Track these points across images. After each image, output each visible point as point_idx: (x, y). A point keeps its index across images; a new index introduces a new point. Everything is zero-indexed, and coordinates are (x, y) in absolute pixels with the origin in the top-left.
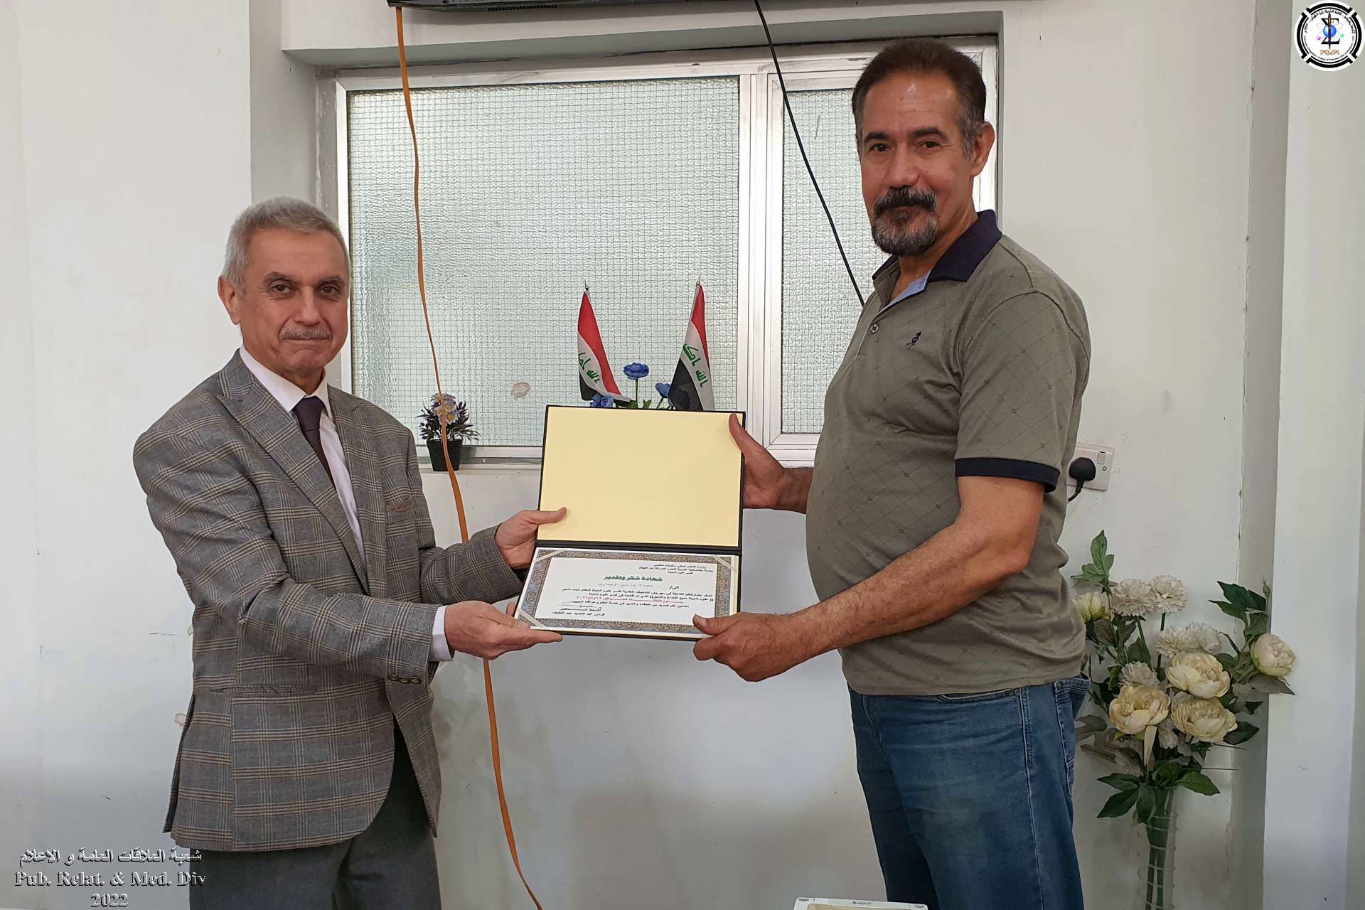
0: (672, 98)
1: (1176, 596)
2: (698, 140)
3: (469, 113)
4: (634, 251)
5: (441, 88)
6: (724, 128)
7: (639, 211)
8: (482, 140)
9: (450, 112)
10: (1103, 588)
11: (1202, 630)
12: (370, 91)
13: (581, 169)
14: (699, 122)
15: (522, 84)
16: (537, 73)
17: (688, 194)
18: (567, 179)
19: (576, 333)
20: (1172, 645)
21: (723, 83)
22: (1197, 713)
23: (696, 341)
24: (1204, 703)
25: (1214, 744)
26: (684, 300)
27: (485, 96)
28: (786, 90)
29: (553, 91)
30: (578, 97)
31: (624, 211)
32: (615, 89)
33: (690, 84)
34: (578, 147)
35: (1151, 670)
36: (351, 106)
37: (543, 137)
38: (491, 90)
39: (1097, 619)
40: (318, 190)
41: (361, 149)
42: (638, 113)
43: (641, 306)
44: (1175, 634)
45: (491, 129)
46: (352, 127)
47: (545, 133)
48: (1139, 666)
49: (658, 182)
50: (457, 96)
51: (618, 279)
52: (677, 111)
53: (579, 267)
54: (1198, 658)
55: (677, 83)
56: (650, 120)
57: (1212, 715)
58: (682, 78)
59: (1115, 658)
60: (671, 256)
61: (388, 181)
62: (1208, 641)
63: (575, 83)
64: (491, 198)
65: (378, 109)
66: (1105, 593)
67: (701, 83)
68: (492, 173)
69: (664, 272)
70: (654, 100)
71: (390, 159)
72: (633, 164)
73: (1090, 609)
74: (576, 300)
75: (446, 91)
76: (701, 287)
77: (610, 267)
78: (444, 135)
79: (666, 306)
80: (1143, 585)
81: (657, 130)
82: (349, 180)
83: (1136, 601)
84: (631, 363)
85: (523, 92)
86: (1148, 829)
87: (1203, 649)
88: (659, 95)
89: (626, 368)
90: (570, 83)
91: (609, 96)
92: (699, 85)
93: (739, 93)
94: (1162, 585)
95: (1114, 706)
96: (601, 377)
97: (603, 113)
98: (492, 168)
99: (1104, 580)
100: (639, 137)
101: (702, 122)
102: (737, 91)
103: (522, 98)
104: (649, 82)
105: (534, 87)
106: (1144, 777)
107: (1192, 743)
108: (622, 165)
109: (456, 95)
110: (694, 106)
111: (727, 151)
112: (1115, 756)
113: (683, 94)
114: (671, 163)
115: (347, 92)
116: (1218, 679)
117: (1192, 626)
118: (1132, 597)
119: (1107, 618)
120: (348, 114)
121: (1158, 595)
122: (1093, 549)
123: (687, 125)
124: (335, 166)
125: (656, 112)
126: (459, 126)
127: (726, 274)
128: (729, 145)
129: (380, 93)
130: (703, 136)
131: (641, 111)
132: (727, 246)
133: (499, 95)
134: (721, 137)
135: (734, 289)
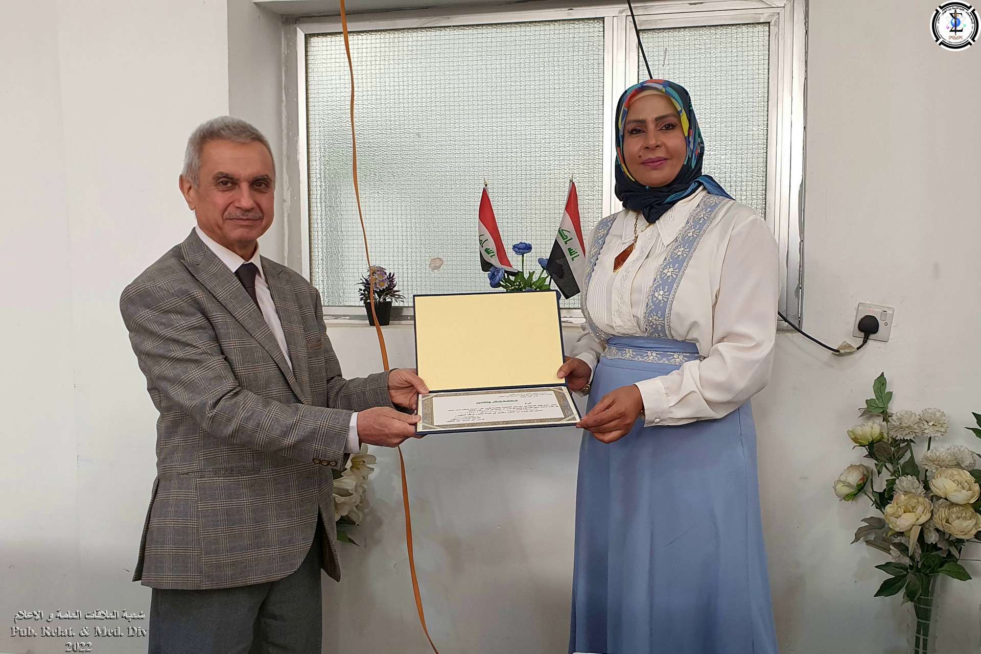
0: (553, 36)
1: (940, 423)
2: (572, 68)
3: (397, 50)
4: (523, 155)
5: (376, 31)
6: (592, 58)
7: (527, 124)
8: (406, 71)
9: (382, 49)
10: (884, 418)
11: (960, 452)
12: (322, 33)
13: (482, 92)
14: (573, 54)
15: (438, 27)
16: (449, 18)
17: (564, 110)
18: (472, 100)
19: (477, 220)
20: (935, 462)
21: (592, 23)
22: (954, 516)
23: (569, 225)
24: (959, 508)
25: (967, 540)
26: (561, 194)
27: (409, 36)
28: (638, 28)
29: (461, 32)
30: (480, 36)
31: (515, 124)
32: (508, 30)
33: (566, 25)
34: (480, 75)
35: (919, 481)
36: (308, 46)
37: (453, 68)
38: (415, 32)
39: (876, 443)
40: (284, 110)
41: (316, 79)
42: (526, 48)
43: (528, 199)
44: (938, 454)
45: (413, 62)
46: (309, 62)
47: (455, 65)
48: (909, 479)
49: (542, 101)
50: (388, 37)
51: (510, 177)
52: (556, 46)
53: (480, 168)
54: (955, 472)
55: (556, 24)
56: (535, 53)
57: (966, 517)
58: (560, 20)
59: (889, 471)
60: (551, 159)
61: (336, 103)
62: (964, 460)
63: (478, 25)
64: (413, 115)
65: (328, 48)
66: (885, 422)
67: (574, 24)
68: (414, 96)
69: (545, 172)
70: (538, 37)
71: (338, 86)
72: (522, 88)
73: (871, 435)
74: (478, 194)
75: (379, 33)
76: (573, 183)
77: (504, 168)
78: (378, 67)
79: (547, 198)
80: (913, 415)
81: (541, 60)
82: (307, 102)
83: (907, 427)
84: (518, 243)
85: (438, 33)
86: (915, 606)
87: (960, 466)
88: (543, 34)
89: (514, 246)
90: (473, 25)
91: (504, 34)
92: (573, 25)
93: (604, 31)
94: (929, 415)
95: (889, 509)
96: (495, 253)
97: (498, 49)
98: (415, 92)
99: (883, 412)
100: (527, 66)
101: (575, 54)
102: (602, 30)
103: (437, 38)
104: (534, 24)
105: (446, 29)
106: (913, 565)
107: (950, 540)
108: (513, 88)
109: (387, 35)
110: (569, 42)
111: (594, 77)
112: (891, 549)
113: (561, 32)
114: (551, 86)
115: (305, 35)
116: (970, 490)
117: (952, 447)
118: (904, 425)
119: (886, 440)
120: (306, 51)
121: (925, 423)
122: (875, 387)
123: (564, 56)
124: (296, 92)
125: (539, 46)
126: (389, 60)
127: (594, 173)
128: (596, 72)
129: (330, 35)
130: (576, 65)
131: (528, 46)
132: (594, 151)
133: (420, 35)
134: (590, 66)
135: (600, 185)
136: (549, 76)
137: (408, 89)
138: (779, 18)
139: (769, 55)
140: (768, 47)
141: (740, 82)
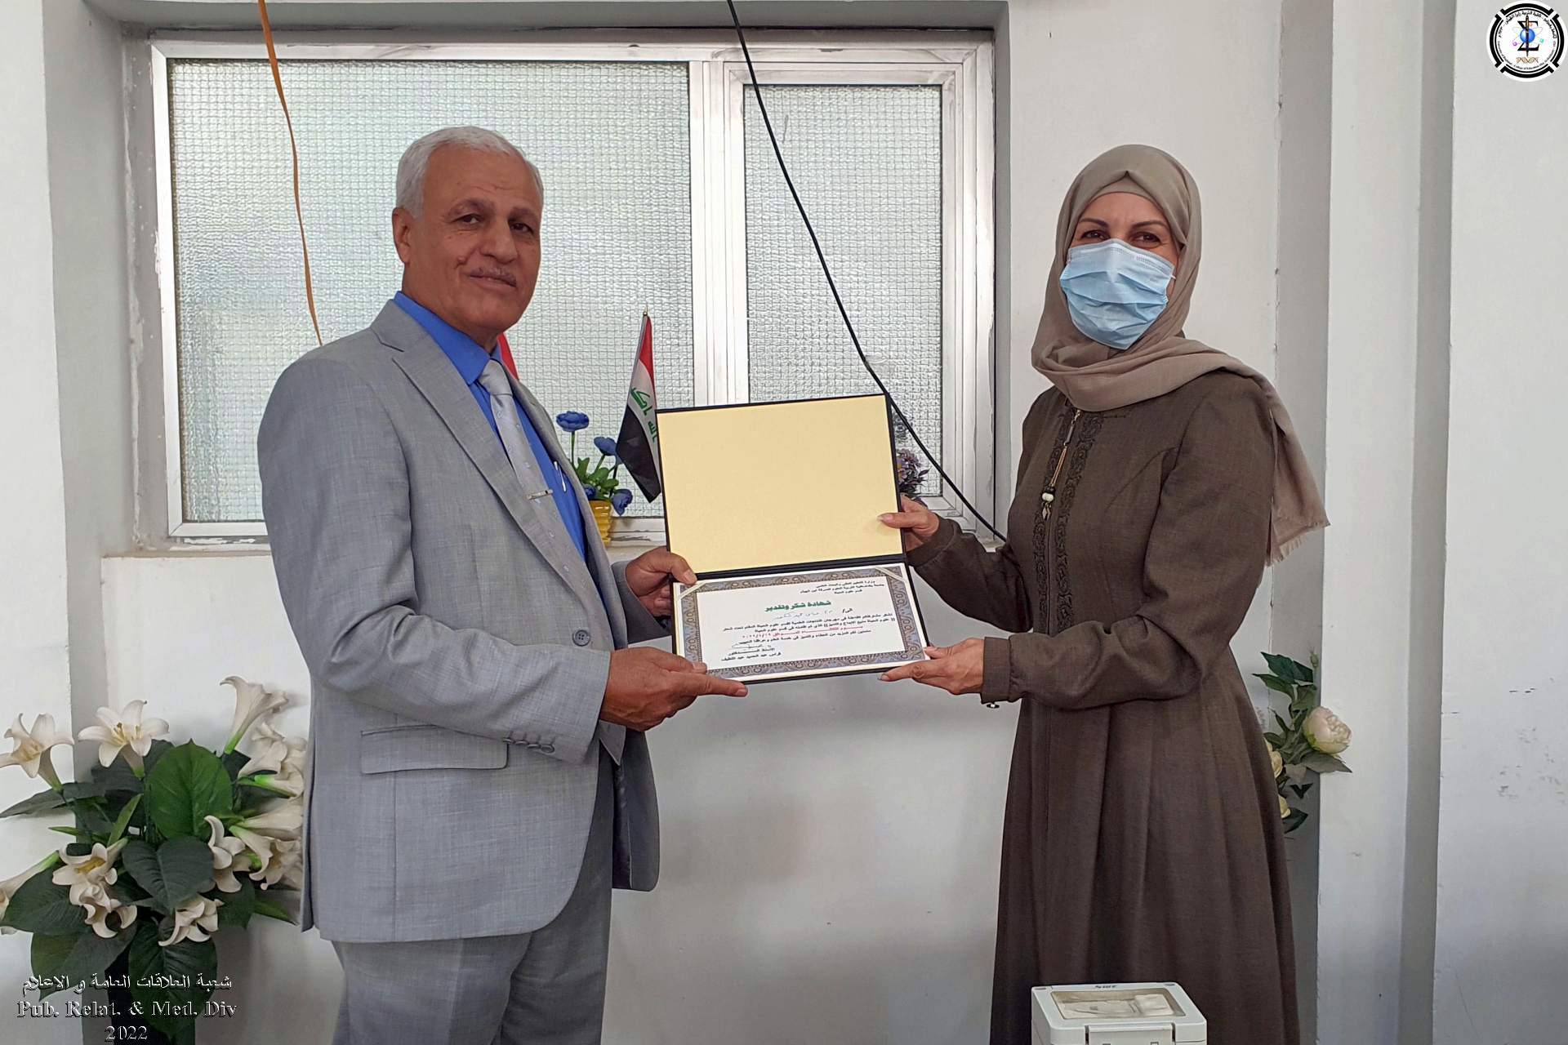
0: (605, 85)
2: (638, 138)
6: (670, 124)
7: (565, 223)
8: (354, 129)
12: (200, 59)
14: (639, 116)
15: (409, 60)
16: (429, 47)
17: (627, 204)
21: (669, 70)
27: (359, 72)
28: (758, 82)
29: (450, 70)
30: (482, 79)
32: (531, 71)
33: (627, 70)
36: (173, 78)
38: (369, 66)
40: (129, 186)
42: (561, 102)
45: (367, 115)
46: (175, 106)
49: (590, 188)
52: (612, 102)
55: (611, 67)
56: (576, 111)
58: (616, 62)
60: (607, 279)
63: (479, 62)
64: (368, 202)
65: (212, 84)
67: (640, 69)
68: (368, 171)
69: (599, 299)
70: (581, 86)
72: (556, 165)
75: (306, 65)
76: (649, 318)
81: (586, 123)
82: (173, 175)
84: (566, 412)
85: (409, 70)
88: (588, 80)
89: (559, 418)
90: (471, 61)
92: (638, 71)
93: (688, 83)
97: (514, 101)
100: (563, 131)
101: (642, 117)
102: (686, 81)
103: (409, 78)
104: (574, 65)
105: (423, 64)
110: (632, 97)
111: (675, 153)
113: (619, 81)
114: (604, 165)
115: (167, 59)
120: (170, 88)
123: (624, 119)
124: (152, 156)
125: (584, 101)
126: (324, 109)
127: (678, 303)
128: (677, 146)
129: (213, 63)
130: (645, 134)
131: (565, 99)
132: (677, 269)
133: (378, 72)
134: (667, 136)
135: (688, 322)
136: (601, 148)
137: (358, 160)
138: (954, 80)
139: (941, 134)
140: (939, 122)
141: (899, 173)
